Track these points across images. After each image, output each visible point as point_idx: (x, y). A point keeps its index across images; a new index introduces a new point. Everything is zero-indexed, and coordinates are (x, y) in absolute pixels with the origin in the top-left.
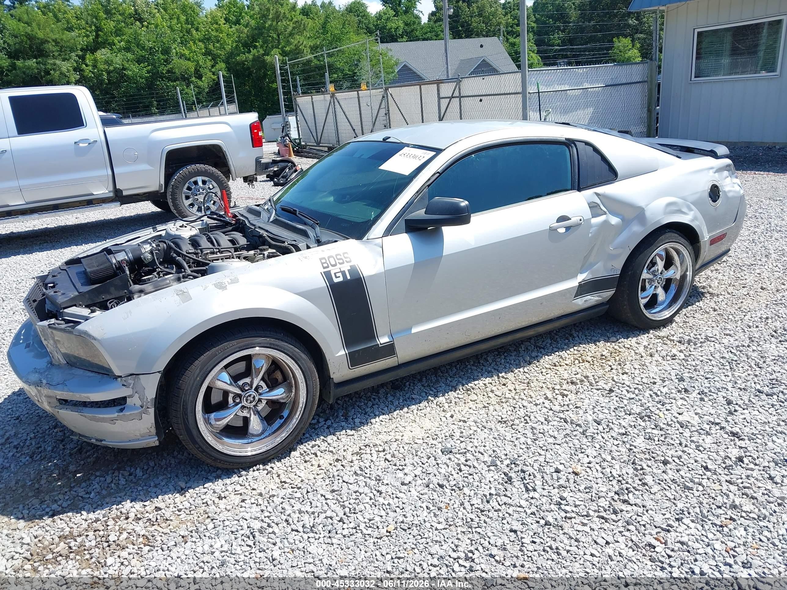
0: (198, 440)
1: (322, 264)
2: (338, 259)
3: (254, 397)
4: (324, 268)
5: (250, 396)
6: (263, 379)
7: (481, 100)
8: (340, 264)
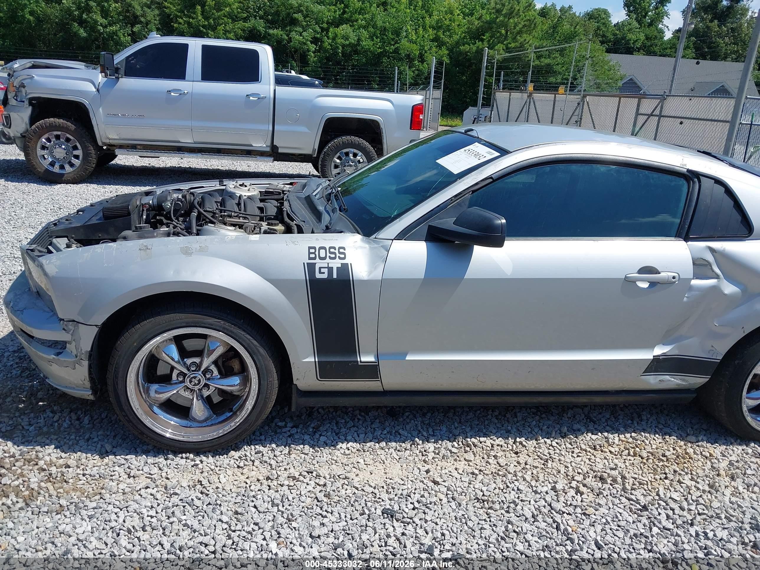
0: (126, 408)
1: (310, 253)
2: (330, 253)
3: (199, 381)
4: (310, 258)
5: (195, 377)
6: (215, 363)
7: (681, 123)
8: (331, 258)
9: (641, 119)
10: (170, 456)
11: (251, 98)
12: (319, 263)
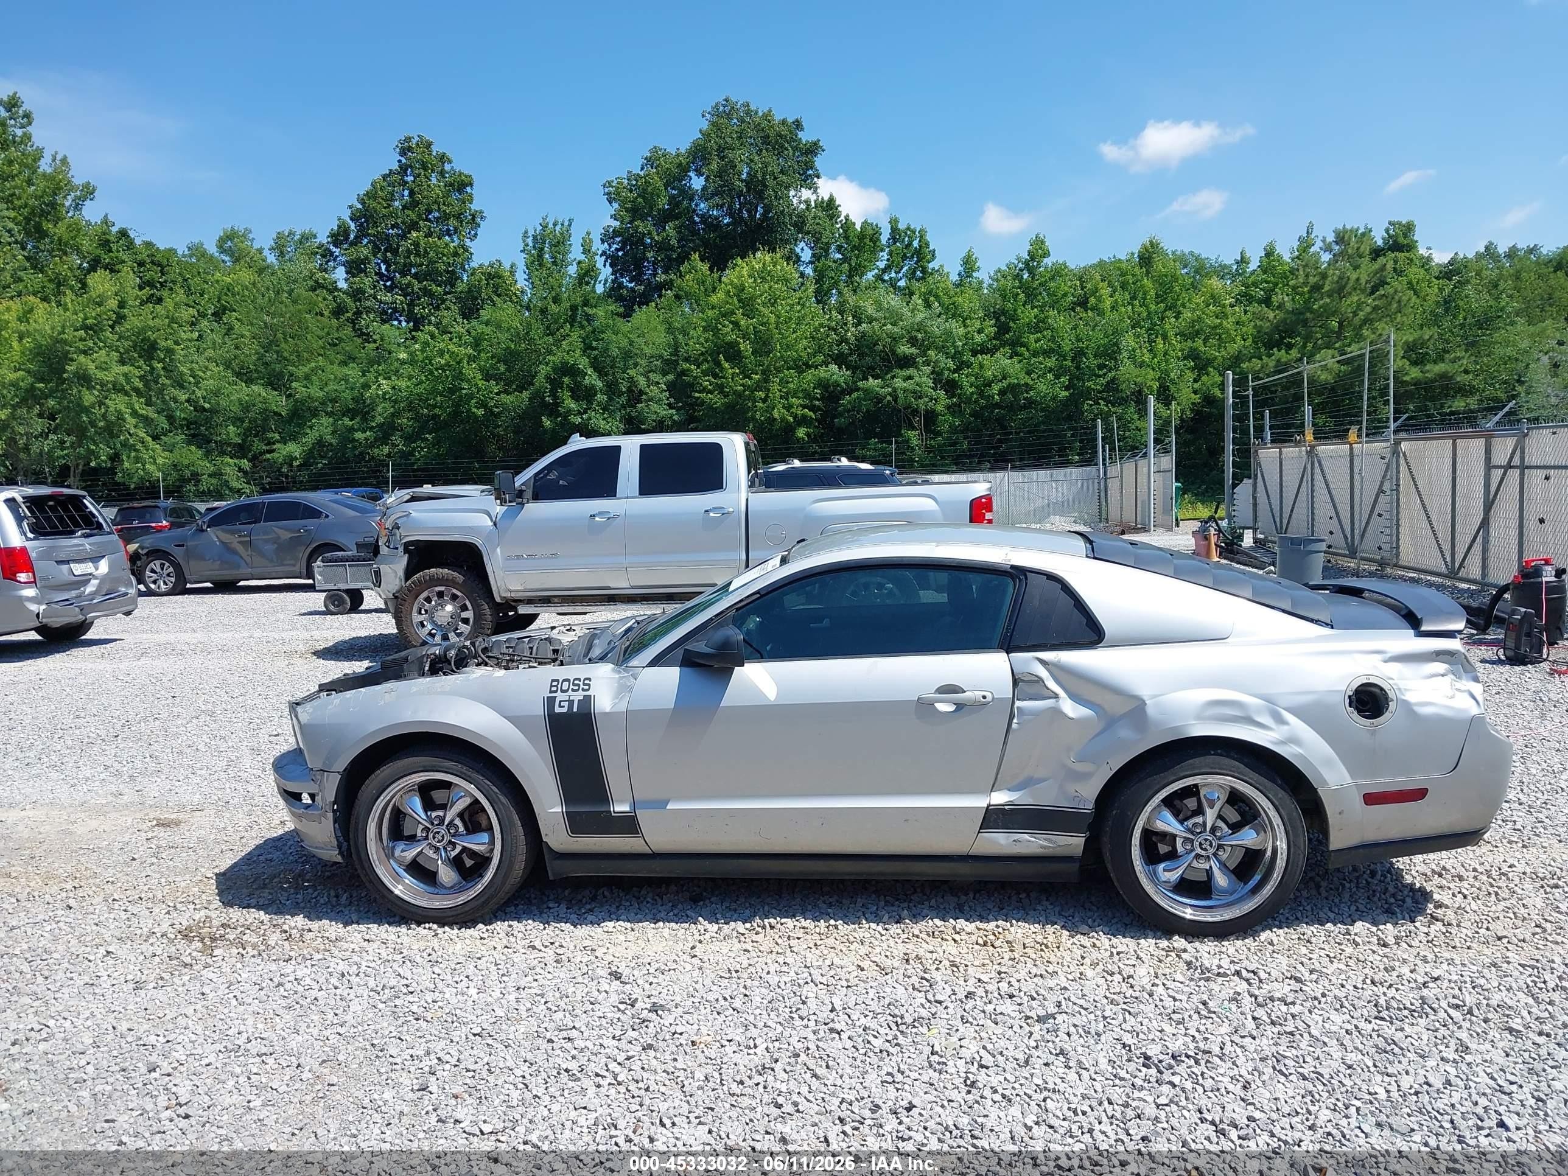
0: (366, 865)
1: (552, 686)
3: (443, 837)
4: (551, 692)
5: (438, 833)
6: (461, 815)
7: (1547, 478)
8: (573, 690)
9: (1497, 474)
10: (413, 926)
11: (712, 514)
12: (560, 696)
